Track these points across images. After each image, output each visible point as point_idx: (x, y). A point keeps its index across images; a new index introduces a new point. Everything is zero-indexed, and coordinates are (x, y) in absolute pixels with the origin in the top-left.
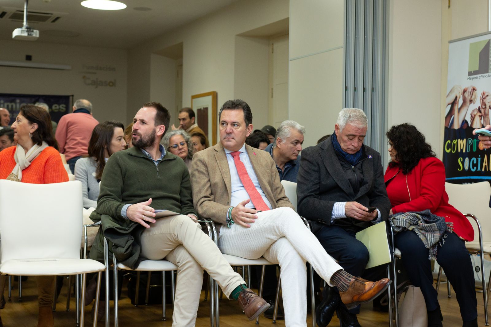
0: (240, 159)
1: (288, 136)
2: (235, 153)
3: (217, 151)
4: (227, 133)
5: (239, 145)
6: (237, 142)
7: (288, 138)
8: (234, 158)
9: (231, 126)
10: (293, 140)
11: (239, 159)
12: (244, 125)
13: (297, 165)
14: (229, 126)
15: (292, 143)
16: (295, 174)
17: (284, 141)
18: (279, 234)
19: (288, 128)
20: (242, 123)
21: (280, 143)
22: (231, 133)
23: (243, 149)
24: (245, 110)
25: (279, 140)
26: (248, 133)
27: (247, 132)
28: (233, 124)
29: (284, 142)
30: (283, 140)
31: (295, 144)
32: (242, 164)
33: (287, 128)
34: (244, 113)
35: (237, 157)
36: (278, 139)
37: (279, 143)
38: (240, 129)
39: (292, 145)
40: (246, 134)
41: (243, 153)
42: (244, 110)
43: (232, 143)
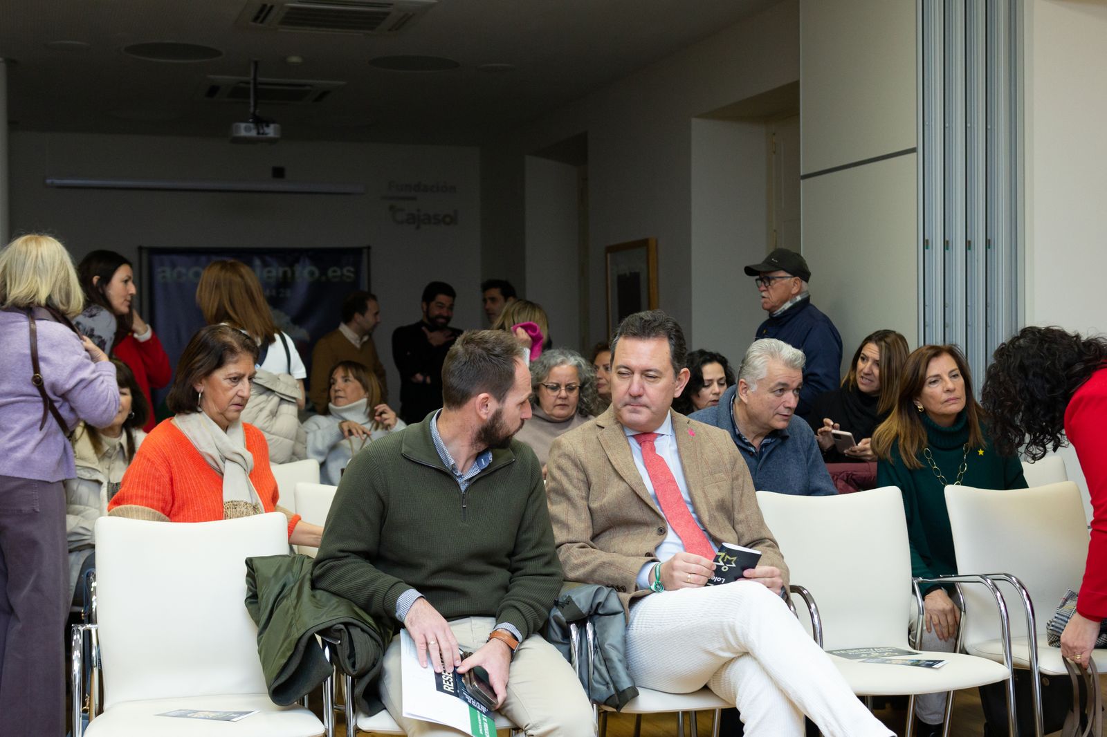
0: (655, 450)
1: (761, 377)
2: (645, 435)
3: (603, 428)
4: (631, 395)
5: (659, 420)
6: (653, 413)
7: (761, 379)
8: (641, 446)
9: (641, 377)
10: (772, 385)
11: (653, 449)
12: (670, 373)
13: (791, 437)
14: (637, 377)
15: (772, 391)
16: (788, 460)
17: (754, 388)
18: (736, 646)
19: (761, 358)
20: (666, 370)
21: (746, 392)
22: (640, 396)
23: (665, 428)
24: (672, 338)
25: (743, 386)
26: (679, 388)
27: (677, 387)
28: (645, 373)
29: (753, 390)
30: (751, 384)
31: (778, 393)
32: (662, 459)
33: (759, 357)
34: (671, 345)
35: (648, 444)
36: (742, 382)
37: (744, 391)
38: (662, 383)
39: (771, 396)
40: (674, 391)
41: (663, 437)
42: (670, 338)
43: (642, 416)
